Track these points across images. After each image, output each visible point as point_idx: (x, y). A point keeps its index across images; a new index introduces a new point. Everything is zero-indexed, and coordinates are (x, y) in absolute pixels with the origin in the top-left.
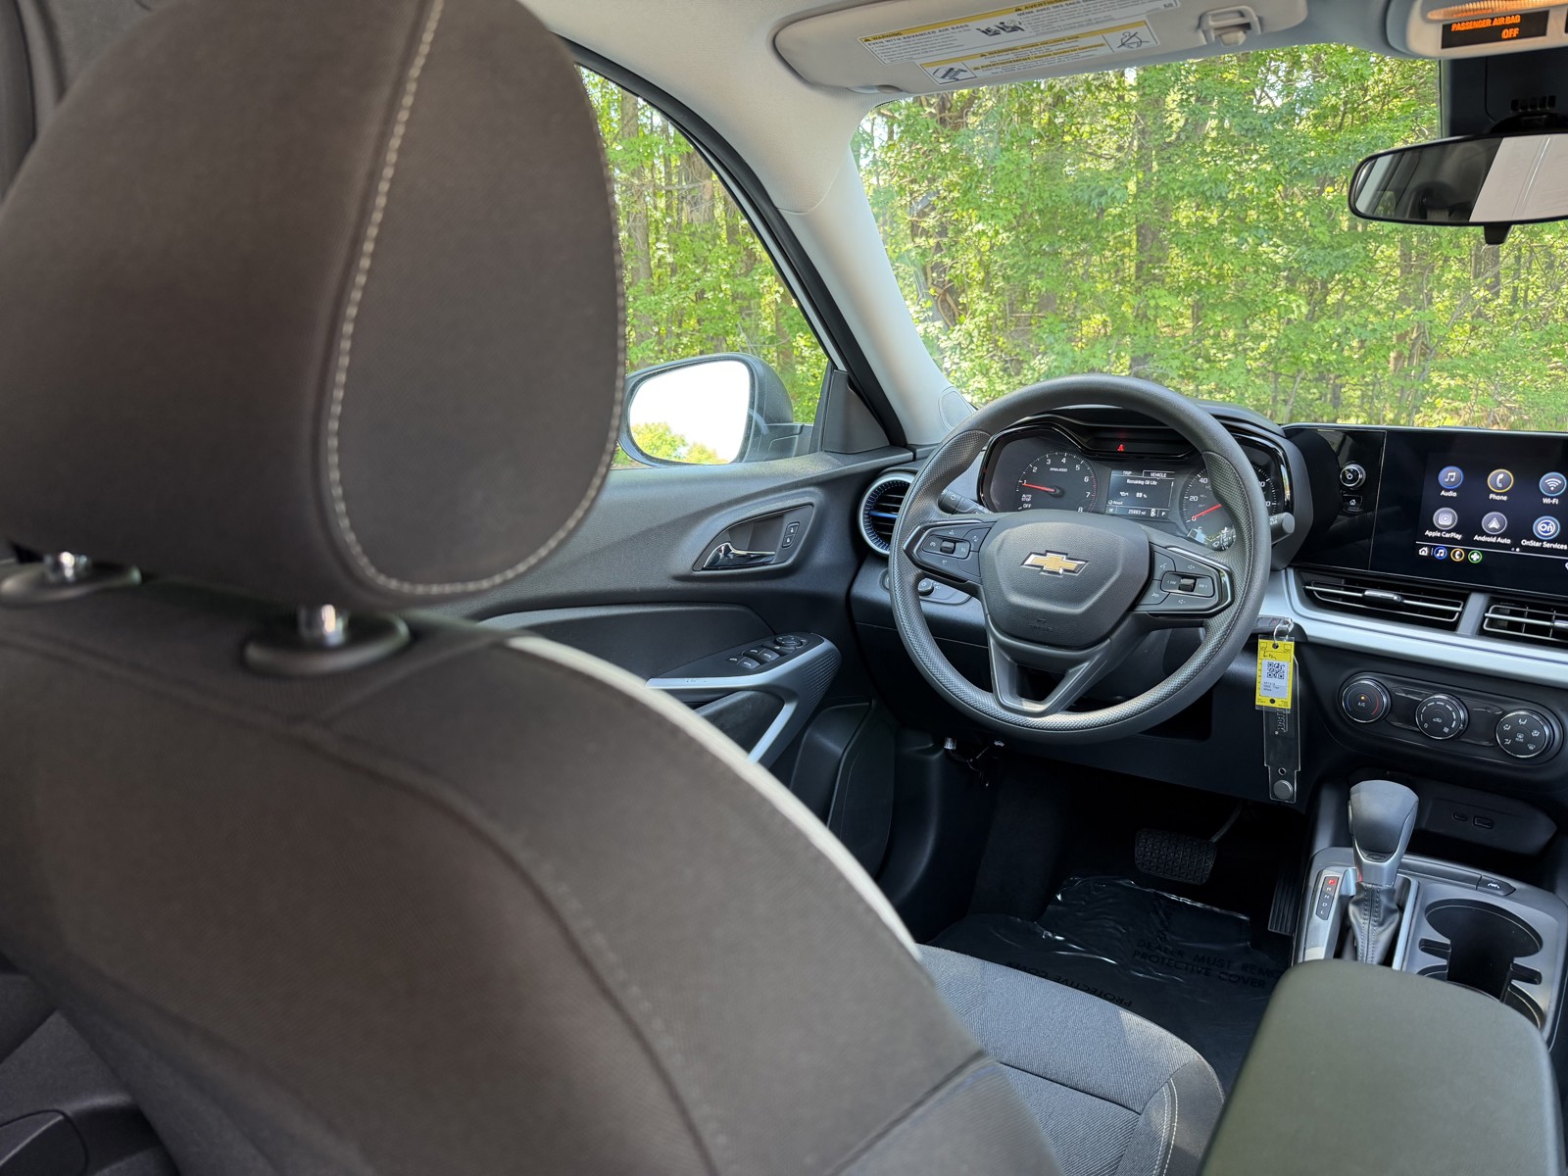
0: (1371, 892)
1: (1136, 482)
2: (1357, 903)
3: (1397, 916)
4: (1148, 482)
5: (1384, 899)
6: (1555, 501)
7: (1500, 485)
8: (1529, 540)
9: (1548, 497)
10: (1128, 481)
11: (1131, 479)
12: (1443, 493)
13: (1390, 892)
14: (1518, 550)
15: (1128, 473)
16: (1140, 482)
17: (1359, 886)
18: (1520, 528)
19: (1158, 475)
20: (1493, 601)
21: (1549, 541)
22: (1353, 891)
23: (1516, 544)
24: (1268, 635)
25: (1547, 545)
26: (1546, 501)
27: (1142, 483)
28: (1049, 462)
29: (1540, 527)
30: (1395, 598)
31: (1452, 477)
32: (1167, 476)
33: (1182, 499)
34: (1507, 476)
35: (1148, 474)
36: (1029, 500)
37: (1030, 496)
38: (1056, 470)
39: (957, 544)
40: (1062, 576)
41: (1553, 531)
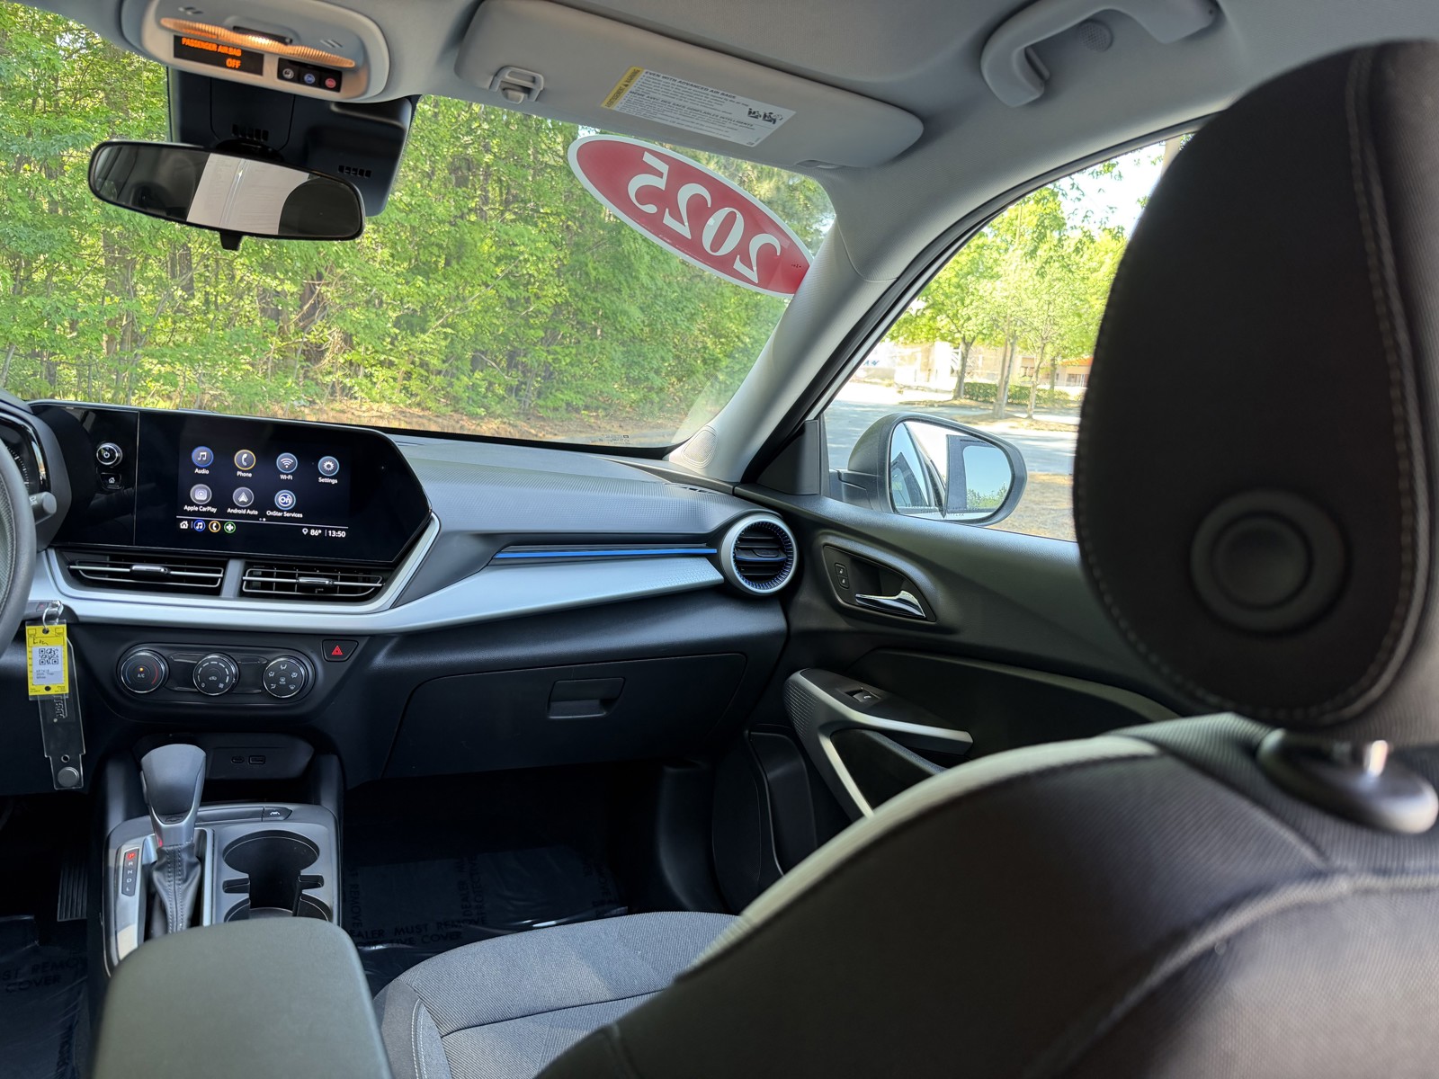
0: (173, 853)
2: (160, 869)
3: (199, 868)
5: (185, 857)
6: (290, 477)
7: (245, 464)
8: (272, 511)
9: (284, 474)
12: (197, 471)
13: (190, 847)
14: (264, 520)
17: (160, 852)
18: (264, 501)
20: (248, 565)
21: (288, 511)
22: (153, 857)
23: (262, 514)
24: (36, 621)
25: (287, 515)
26: (283, 477)
29: (280, 499)
30: (162, 570)
31: (203, 456)
34: (249, 455)
41: (290, 502)
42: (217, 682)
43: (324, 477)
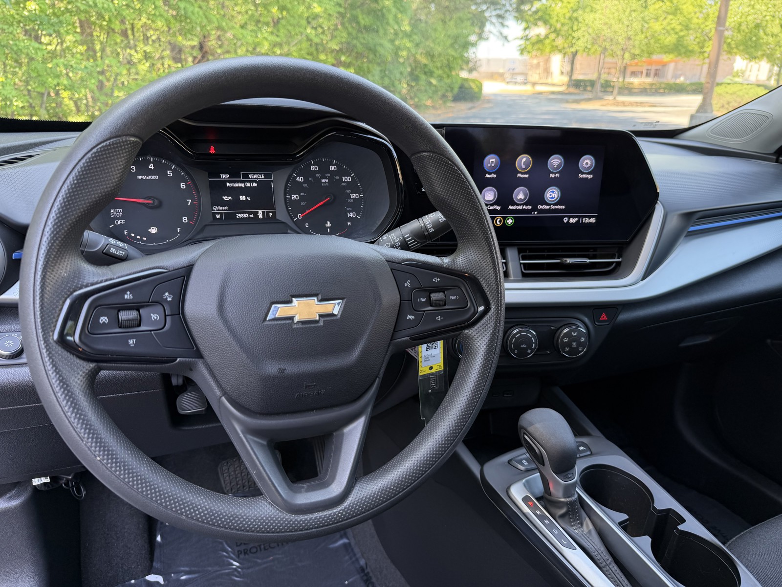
0: (571, 503)
1: (237, 185)
2: (562, 516)
4: (248, 185)
6: (557, 175)
7: (524, 167)
8: (542, 205)
9: (553, 173)
10: (228, 185)
11: (230, 182)
12: (487, 176)
14: (536, 213)
15: (225, 176)
16: (240, 185)
18: (536, 198)
19: (256, 176)
20: (520, 251)
21: (554, 205)
25: (553, 207)
26: (552, 176)
27: (243, 185)
28: (134, 169)
29: (548, 195)
31: (492, 162)
32: (266, 176)
33: (285, 198)
34: (527, 159)
35: (246, 176)
36: (120, 215)
37: (120, 210)
38: (144, 177)
39: (141, 311)
40: (321, 324)
41: (556, 197)
42: (526, 349)
43: (583, 173)
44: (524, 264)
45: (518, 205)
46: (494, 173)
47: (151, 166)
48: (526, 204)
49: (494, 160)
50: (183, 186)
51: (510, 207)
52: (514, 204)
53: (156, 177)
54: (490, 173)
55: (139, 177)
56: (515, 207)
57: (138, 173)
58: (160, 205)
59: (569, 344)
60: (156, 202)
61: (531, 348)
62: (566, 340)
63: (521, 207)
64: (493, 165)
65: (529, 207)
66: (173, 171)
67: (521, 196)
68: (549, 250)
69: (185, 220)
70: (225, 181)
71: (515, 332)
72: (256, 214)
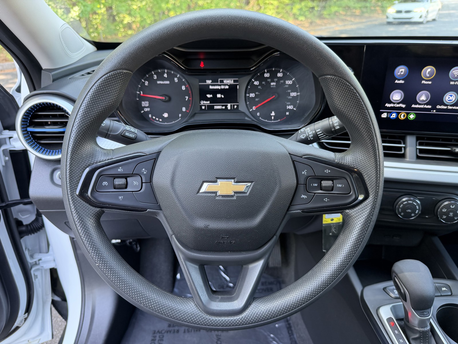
0: (424, 333)
1: (215, 87)
4: (223, 87)
5: (429, 334)
7: (428, 75)
8: (441, 105)
9: (453, 81)
10: (211, 87)
11: (212, 85)
12: (397, 81)
14: (434, 111)
15: (209, 82)
16: (218, 87)
18: (436, 99)
19: (228, 82)
20: (417, 139)
21: (451, 106)
23: (434, 108)
25: (450, 108)
26: (452, 83)
28: (155, 77)
29: (447, 98)
31: (402, 71)
32: (235, 81)
33: (245, 96)
34: (432, 70)
35: (222, 81)
36: (147, 105)
37: (147, 102)
38: (161, 82)
39: (128, 179)
40: (235, 198)
41: (453, 100)
42: (411, 213)
44: (420, 150)
45: (420, 104)
46: (403, 80)
47: (165, 75)
48: (427, 104)
49: (403, 70)
50: (183, 88)
51: (413, 106)
52: (416, 103)
53: (168, 82)
54: (399, 80)
55: (159, 82)
56: (417, 106)
57: (158, 79)
58: (170, 99)
59: (447, 214)
60: (167, 98)
61: (415, 213)
62: (444, 210)
63: (422, 106)
64: (402, 73)
65: (429, 107)
66: (179, 79)
67: (423, 98)
68: (443, 140)
69: (184, 109)
70: (209, 85)
71: (404, 200)
72: (226, 106)
